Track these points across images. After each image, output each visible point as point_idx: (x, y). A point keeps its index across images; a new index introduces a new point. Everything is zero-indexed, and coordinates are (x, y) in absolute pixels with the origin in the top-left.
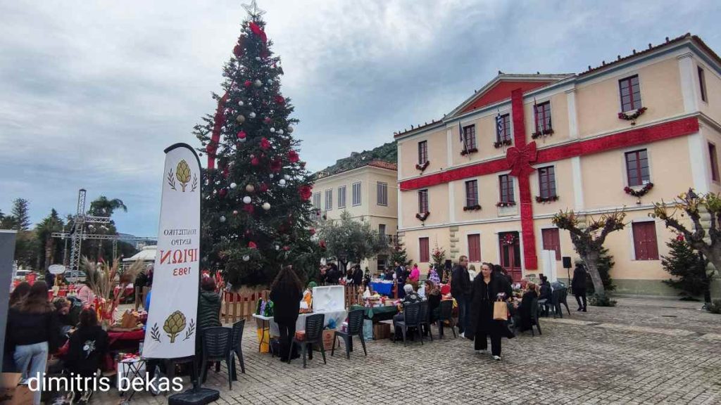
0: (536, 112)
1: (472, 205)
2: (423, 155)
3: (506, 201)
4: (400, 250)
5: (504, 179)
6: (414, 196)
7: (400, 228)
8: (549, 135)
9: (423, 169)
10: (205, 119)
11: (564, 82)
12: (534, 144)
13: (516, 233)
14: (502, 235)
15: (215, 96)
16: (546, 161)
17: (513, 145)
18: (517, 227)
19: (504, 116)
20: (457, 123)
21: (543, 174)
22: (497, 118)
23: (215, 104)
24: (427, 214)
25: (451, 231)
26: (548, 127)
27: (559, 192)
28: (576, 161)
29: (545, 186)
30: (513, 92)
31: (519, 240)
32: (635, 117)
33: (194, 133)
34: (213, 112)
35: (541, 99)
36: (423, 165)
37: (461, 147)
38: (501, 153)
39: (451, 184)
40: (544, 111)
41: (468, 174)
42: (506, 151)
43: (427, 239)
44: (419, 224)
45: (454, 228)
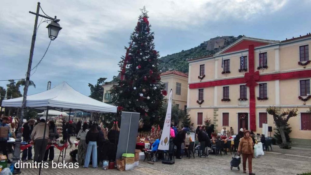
0: (260, 57)
1: (226, 99)
2: (202, 71)
3: (243, 98)
4: (187, 118)
5: (243, 87)
6: (196, 92)
7: (188, 107)
8: (265, 69)
9: (202, 79)
10: (122, 58)
11: (274, 44)
12: (258, 72)
13: (247, 114)
14: (240, 114)
15: (126, 48)
16: (263, 81)
17: (248, 72)
18: (248, 111)
19: (244, 57)
20: (221, 58)
21: (261, 87)
22: (241, 58)
23: (126, 51)
24: (203, 101)
25: (214, 110)
26: (265, 65)
27: (269, 96)
28: (277, 82)
29: (262, 92)
30: (249, 46)
31: (248, 117)
32: (306, 64)
33: (119, 64)
34: (125, 55)
35: (263, 51)
36: (202, 75)
37: (222, 70)
38: (242, 75)
39: (216, 88)
40: (264, 57)
41: (225, 84)
42: (244, 74)
43: (202, 113)
44: (198, 106)
45: (216, 109)
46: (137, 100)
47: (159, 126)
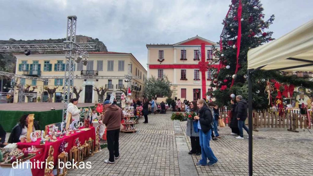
0: (208, 53)
2: (160, 56)
3: (196, 79)
6: (155, 72)
9: (161, 62)
12: (208, 62)
13: (200, 89)
14: (194, 90)
17: (201, 61)
18: (201, 87)
20: (179, 48)
22: (195, 50)
26: (211, 58)
29: (209, 76)
30: (202, 43)
36: (161, 59)
37: (180, 57)
39: (175, 70)
42: (198, 62)
45: (175, 86)
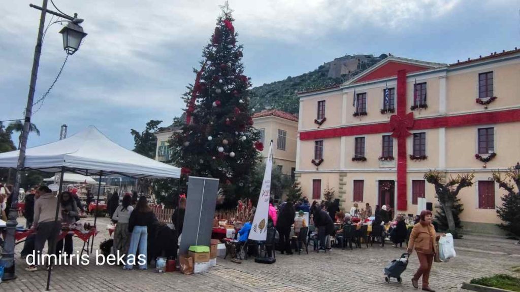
0: (416, 90)
1: (359, 157)
2: (321, 112)
3: (387, 156)
4: (296, 188)
5: (386, 139)
6: (311, 145)
7: (297, 170)
8: (424, 109)
9: (320, 124)
10: (188, 87)
11: (438, 69)
12: (412, 114)
13: (392, 182)
14: (381, 183)
15: (195, 71)
16: (419, 128)
17: (396, 113)
18: (394, 177)
19: (390, 89)
20: (352, 90)
21: (416, 138)
22: (385, 90)
23: (195, 76)
24: (321, 161)
25: (341, 176)
26: (423, 103)
27: (428, 153)
28: (442, 131)
29: (417, 147)
30: (399, 71)
31: (394, 187)
32: (488, 103)
33: (183, 98)
34: (193, 83)
35: (420, 80)
36: (321, 119)
37: (354, 110)
38: (386, 118)
39: (343, 139)
40: (421, 90)
41: (358, 132)
42: (390, 117)
43: (319, 181)
44: (313, 168)
45: (343, 174)
46: (214, 158)
47: (250, 200)
